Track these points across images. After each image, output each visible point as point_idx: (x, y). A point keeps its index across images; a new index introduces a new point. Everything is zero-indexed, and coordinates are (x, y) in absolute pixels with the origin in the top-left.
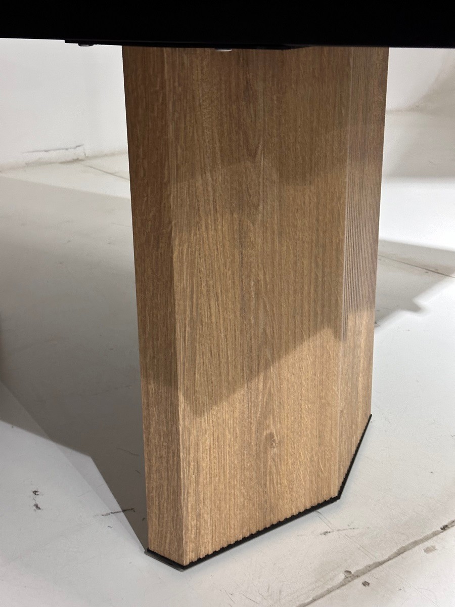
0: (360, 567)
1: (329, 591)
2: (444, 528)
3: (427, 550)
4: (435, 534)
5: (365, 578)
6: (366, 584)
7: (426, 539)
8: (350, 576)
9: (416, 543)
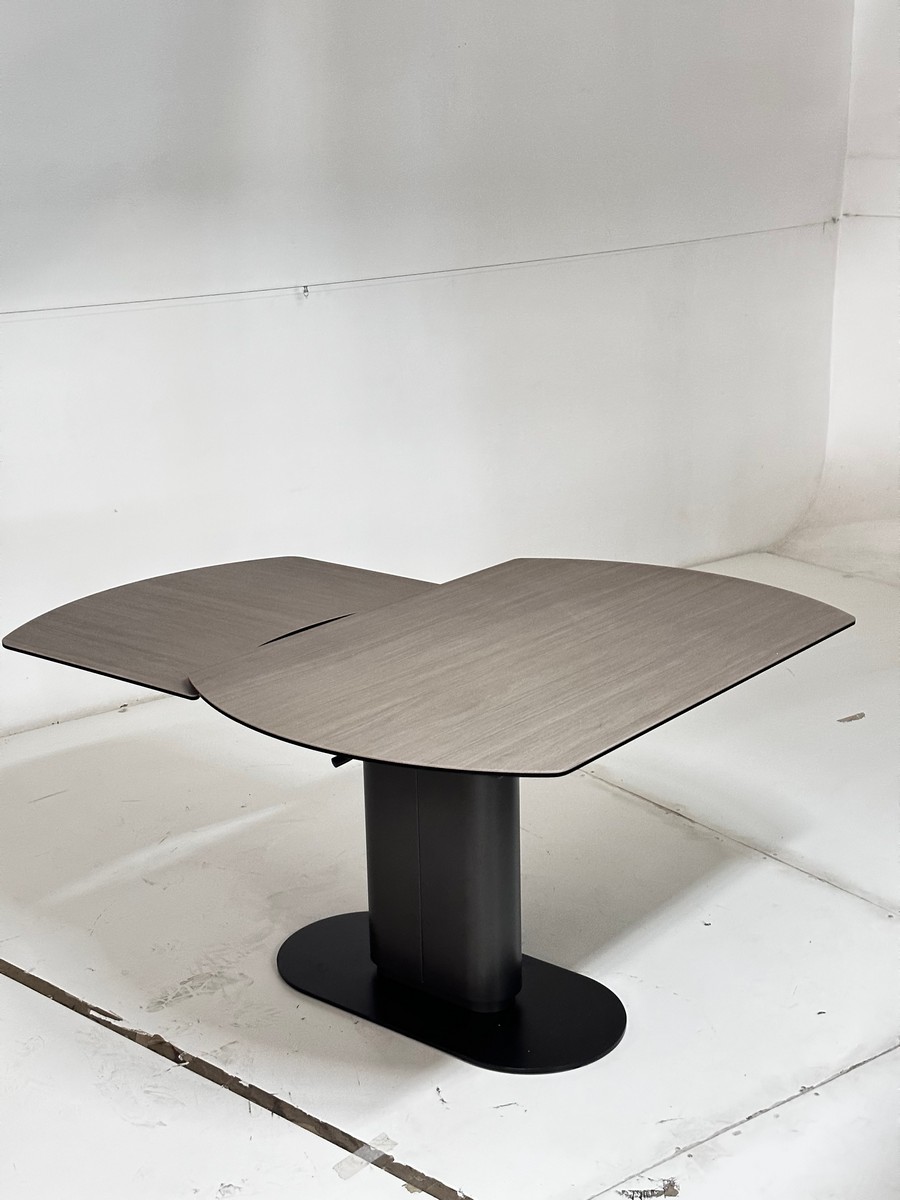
0: (687, 1145)
1: (664, 1161)
2: (749, 1118)
3: (736, 1134)
4: (742, 1123)
5: (689, 1152)
6: (690, 1156)
7: (735, 1126)
8: (679, 1151)
9: (727, 1129)
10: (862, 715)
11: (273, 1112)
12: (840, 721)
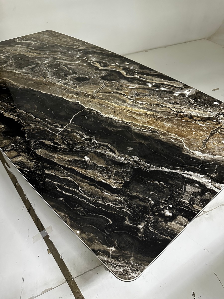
10: (218, 89)
11: (28, 211)
12: (212, 90)
